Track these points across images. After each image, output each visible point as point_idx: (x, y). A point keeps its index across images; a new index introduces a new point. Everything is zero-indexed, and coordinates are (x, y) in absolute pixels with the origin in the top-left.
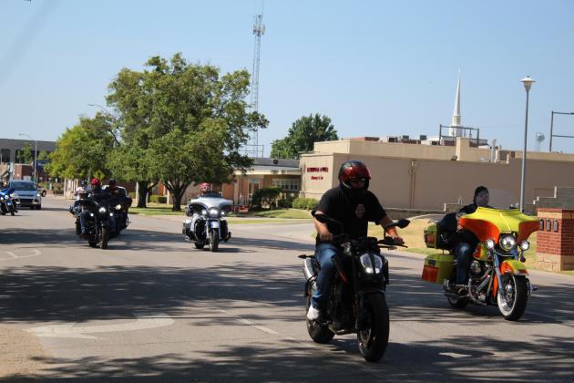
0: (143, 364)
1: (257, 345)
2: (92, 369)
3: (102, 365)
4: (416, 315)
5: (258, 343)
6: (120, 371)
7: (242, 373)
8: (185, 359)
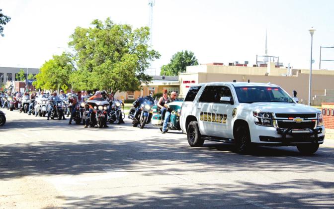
0: (121, 200)
1: (183, 187)
2: (92, 203)
3: (97, 200)
4: (268, 167)
5: (183, 186)
6: (108, 204)
7: (180, 204)
8: (144, 196)
